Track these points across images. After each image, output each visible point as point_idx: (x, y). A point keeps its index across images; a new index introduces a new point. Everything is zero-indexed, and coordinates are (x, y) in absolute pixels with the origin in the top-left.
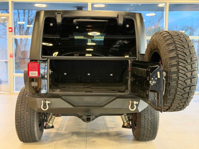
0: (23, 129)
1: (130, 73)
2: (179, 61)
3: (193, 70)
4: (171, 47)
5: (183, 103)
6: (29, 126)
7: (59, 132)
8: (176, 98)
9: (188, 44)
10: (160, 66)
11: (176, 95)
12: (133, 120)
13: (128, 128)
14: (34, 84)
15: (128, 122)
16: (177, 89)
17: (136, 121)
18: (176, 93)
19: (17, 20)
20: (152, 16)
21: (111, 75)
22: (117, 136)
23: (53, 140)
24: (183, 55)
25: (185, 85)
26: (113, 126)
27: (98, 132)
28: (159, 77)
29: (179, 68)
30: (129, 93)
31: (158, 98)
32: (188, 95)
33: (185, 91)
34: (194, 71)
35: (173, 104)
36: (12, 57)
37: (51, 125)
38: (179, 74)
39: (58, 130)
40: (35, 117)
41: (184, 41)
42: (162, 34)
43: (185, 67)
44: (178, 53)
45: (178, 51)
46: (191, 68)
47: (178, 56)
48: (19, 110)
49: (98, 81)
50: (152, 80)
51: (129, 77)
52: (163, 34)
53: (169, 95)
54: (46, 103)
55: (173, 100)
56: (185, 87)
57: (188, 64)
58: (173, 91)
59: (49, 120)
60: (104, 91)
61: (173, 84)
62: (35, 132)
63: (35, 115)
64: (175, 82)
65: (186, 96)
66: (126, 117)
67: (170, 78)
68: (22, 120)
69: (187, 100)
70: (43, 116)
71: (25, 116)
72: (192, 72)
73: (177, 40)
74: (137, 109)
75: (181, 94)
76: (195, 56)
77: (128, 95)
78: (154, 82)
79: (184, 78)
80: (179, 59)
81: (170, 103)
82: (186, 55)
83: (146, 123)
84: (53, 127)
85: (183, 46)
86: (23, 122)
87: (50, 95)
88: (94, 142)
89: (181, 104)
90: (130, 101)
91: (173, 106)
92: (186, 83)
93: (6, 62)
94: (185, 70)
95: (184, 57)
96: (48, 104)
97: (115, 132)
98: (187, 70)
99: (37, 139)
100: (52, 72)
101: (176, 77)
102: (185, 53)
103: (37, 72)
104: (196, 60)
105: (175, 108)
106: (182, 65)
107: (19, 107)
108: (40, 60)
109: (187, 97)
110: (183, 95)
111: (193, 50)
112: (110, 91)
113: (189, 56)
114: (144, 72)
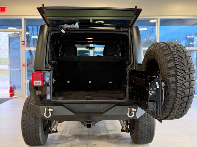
0: (28, 134)
1: (128, 82)
2: (177, 71)
3: (191, 79)
4: (169, 58)
5: (181, 112)
6: (34, 132)
7: (63, 134)
8: (175, 107)
9: (185, 55)
10: (159, 76)
11: (175, 104)
12: (131, 125)
13: (127, 132)
14: (39, 93)
15: (127, 126)
16: (175, 98)
17: (134, 125)
18: (175, 102)
19: (31, 34)
20: (144, 31)
21: (111, 82)
22: (116, 139)
23: (57, 144)
24: (181, 65)
25: (184, 95)
26: (112, 129)
27: (99, 135)
28: (158, 87)
29: (178, 78)
30: (127, 100)
31: (157, 108)
32: (187, 104)
33: (183, 100)
34: (192, 81)
35: (172, 113)
36: (24, 66)
37: (55, 130)
38: (178, 84)
39: (62, 133)
40: (40, 123)
41: (182, 51)
42: (159, 45)
43: (183, 77)
44: (176, 63)
45: (176, 62)
46: (189, 78)
47: (176, 66)
48: (25, 116)
49: (99, 88)
50: (151, 90)
51: (127, 86)
52: (161, 45)
53: (168, 105)
54: (49, 111)
55: (172, 109)
56: (184, 97)
57: (186, 74)
58: (171, 100)
59: (53, 125)
60: (103, 98)
61: (172, 93)
62: (39, 137)
63: (40, 121)
64: (174, 92)
65: (184, 105)
66: (124, 122)
67: (169, 88)
68: (28, 126)
69: (185, 109)
70: (48, 122)
71: (30, 122)
72: (190, 82)
73: (174, 50)
74: (135, 116)
75: (180, 103)
76: (193, 66)
77: (126, 102)
78: (153, 92)
79: (183, 88)
80: (177, 69)
81: (168, 112)
82: (184, 65)
83: (143, 128)
84: (56, 131)
85: (180, 56)
86: (28, 127)
87: (53, 103)
88: (95, 145)
89: (180, 113)
90: (129, 109)
91: (171, 115)
92: (184, 93)
93: (20, 71)
94: (183, 79)
95: (182, 67)
96: (51, 112)
97: (114, 134)
98: (186, 80)
99: (42, 143)
100: (55, 81)
101: (175, 87)
102: (183, 63)
103: (40, 82)
104: (194, 70)
105: (173, 117)
106: (180, 75)
107: (25, 114)
108: (44, 71)
109: (185, 107)
110: (181, 105)
111: (190, 61)
112: (110, 98)
113: (187, 66)
114: (142, 82)
